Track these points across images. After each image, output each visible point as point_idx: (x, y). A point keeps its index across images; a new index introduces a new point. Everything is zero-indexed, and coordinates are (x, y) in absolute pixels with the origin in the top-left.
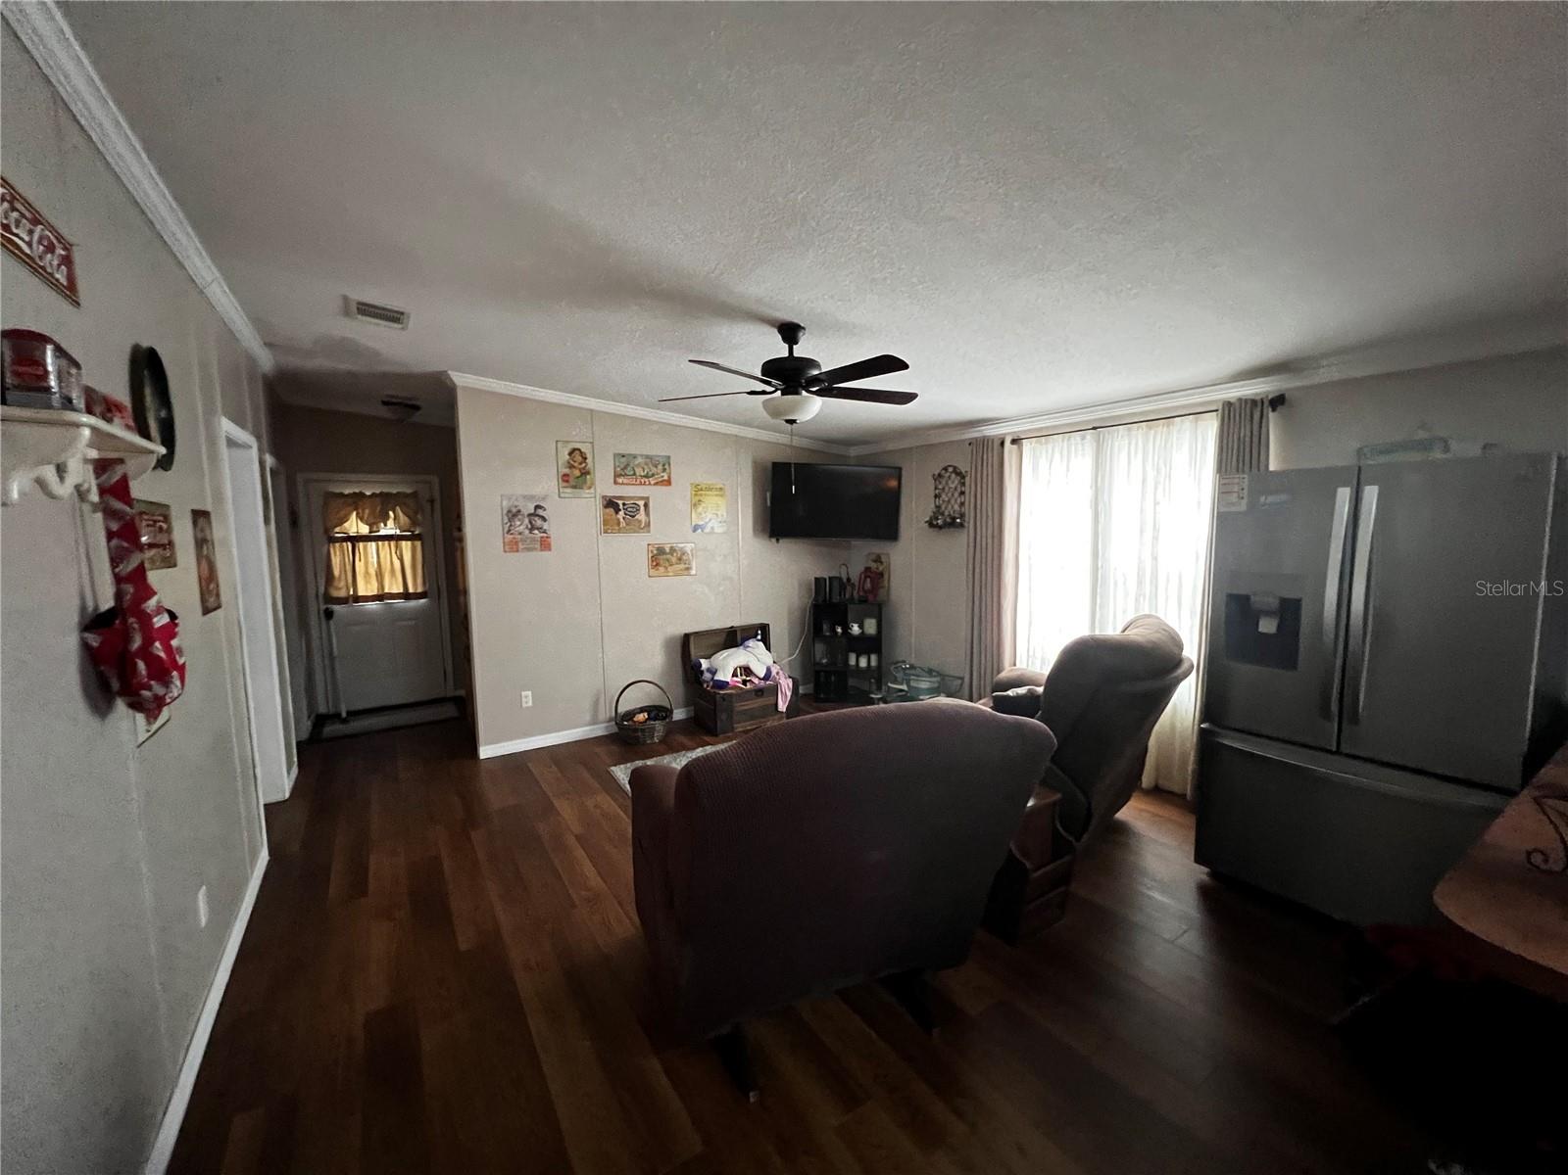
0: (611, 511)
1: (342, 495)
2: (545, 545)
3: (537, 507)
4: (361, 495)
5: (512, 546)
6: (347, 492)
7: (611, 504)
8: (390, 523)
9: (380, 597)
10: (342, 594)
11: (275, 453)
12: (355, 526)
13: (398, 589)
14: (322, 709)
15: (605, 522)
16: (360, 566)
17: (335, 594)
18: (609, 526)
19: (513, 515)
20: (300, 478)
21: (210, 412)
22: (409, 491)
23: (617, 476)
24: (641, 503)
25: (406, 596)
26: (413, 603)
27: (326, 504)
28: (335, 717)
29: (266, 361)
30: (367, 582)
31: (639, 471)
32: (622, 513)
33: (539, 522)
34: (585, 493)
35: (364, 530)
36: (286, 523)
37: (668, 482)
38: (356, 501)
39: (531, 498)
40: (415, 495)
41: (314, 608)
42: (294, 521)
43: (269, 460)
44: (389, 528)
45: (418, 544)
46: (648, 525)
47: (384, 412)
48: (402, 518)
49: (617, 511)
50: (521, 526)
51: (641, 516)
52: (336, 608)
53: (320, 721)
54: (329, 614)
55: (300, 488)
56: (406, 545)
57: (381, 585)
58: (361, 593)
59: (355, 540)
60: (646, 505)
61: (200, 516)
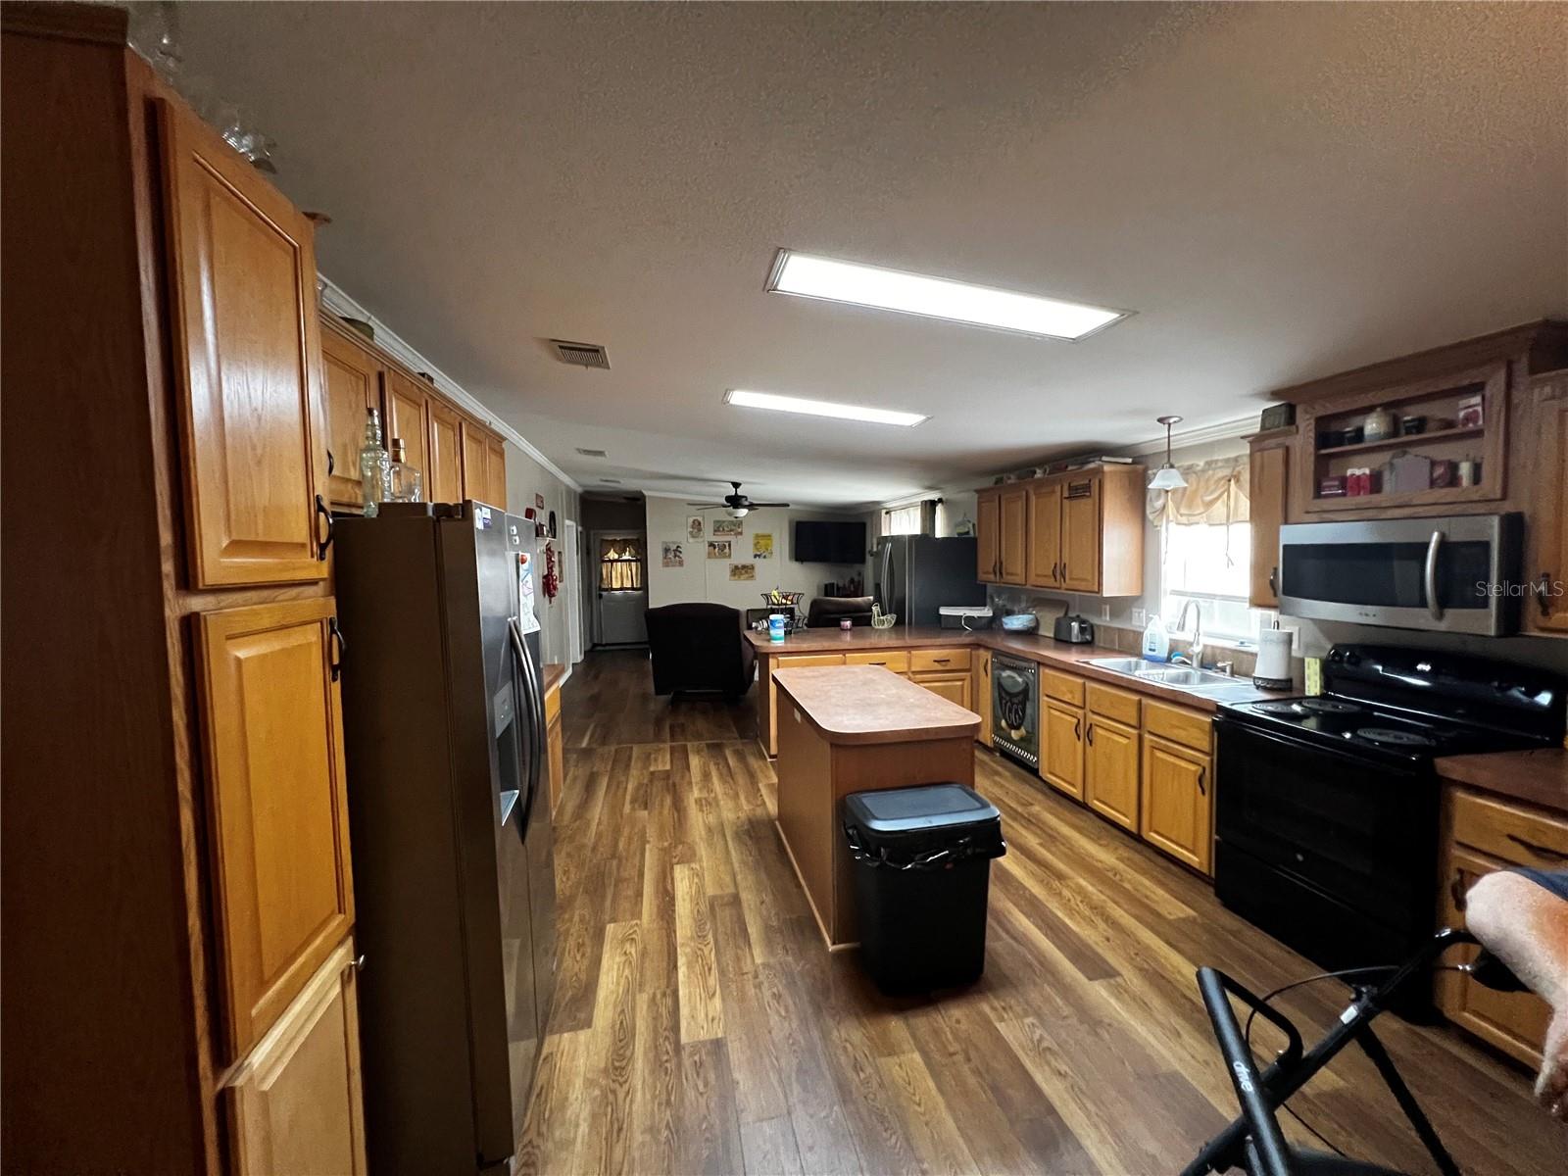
0: (712, 548)
1: (607, 541)
2: (681, 564)
3: (678, 547)
4: (615, 540)
5: (666, 565)
6: (610, 538)
7: (711, 545)
8: (627, 553)
9: (621, 589)
10: (606, 587)
11: (582, 526)
12: (612, 555)
13: (630, 586)
14: (596, 642)
15: (709, 553)
16: (614, 573)
17: (604, 586)
18: (710, 556)
19: (667, 550)
20: (592, 532)
21: (563, 517)
22: (635, 537)
23: (715, 531)
24: (727, 544)
25: (633, 589)
26: (635, 592)
27: (601, 545)
28: (601, 645)
29: (580, 490)
30: (617, 581)
31: (726, 529)
32: (717, 549)
33: (678, 554)
34: (700, 540)
35: (616, 556)
36: (585, 555)
37: (741, 533)
38: (613, 543)
39: (674, 543)
40: (638, 540)
41: (594, 594)
42: (588, 553)
43: (580, 529)
44: (626, 556)
45: (639, 564)
46: (730, 555)
47: (624, 501)
48: (633, 552)
49: (715, 548)
50: (671, 555)
51: (727, 550)
52: (604, 593)
53: (595, 645)
54: (601, 596)
55: (592, 537)
56: (633, 564)
57: (622, 584)
58: (614, 587)
59: (612, 561)
60: (730, 545)
61: (560, 553)
